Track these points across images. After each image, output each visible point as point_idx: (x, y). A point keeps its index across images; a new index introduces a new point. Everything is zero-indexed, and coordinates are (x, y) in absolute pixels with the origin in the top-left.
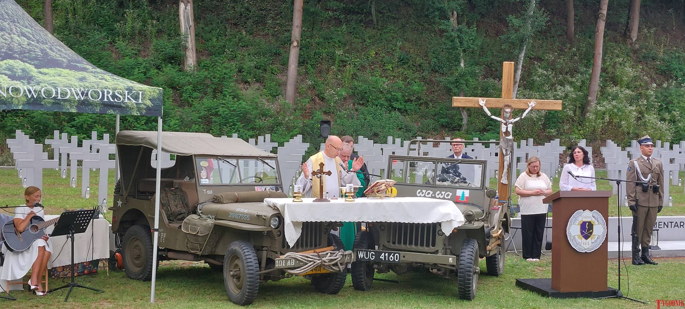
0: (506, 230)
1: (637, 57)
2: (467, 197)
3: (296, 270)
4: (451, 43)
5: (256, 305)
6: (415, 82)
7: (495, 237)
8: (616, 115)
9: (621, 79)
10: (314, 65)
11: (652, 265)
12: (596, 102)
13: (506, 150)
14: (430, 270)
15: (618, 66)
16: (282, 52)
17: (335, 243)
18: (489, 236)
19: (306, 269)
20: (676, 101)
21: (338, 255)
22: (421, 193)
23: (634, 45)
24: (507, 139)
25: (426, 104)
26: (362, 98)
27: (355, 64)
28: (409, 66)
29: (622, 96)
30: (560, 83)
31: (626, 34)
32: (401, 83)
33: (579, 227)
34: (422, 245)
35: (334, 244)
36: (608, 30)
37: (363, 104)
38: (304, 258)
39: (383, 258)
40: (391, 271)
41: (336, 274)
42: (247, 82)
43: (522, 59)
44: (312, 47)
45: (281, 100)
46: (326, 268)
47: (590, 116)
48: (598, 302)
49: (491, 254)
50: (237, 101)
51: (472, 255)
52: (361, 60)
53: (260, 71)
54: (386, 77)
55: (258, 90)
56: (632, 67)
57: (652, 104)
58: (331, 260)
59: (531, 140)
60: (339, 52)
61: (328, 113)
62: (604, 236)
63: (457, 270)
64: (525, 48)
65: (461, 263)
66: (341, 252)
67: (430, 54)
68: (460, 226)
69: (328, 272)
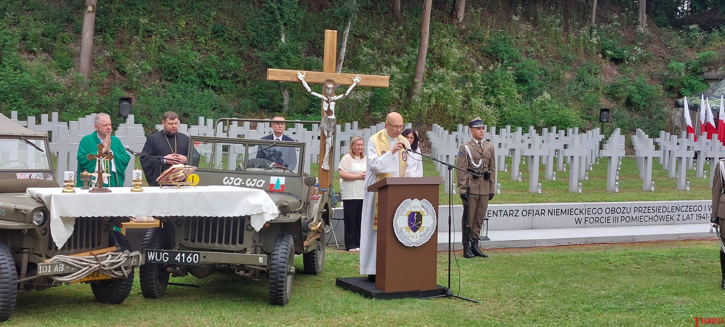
0: (327, 222)
1: (463, 38)
2: (282, 186)
3: (66, 277)
4: (271, 16)
5: (13, 322)
6: (232, 58)
7: (314, 231)
8: (442, 98)
9: (448, 60)
10: (113, 34)
11: (481, 258)
12: (422, 84)
13: (328, 132)
14: (236, 272)
15: (445, 46)
16: (75, 18)
17: (118, 242)
18: (308, 230)
19: (79, 276)
20: (502, 84)
21: (122, 257)
22: (228, 181)
23: (461, 25)
24: (329, 119)
25: (244, 82)
26: (171, 73)
27: (162, 35)
28: (224, 40)
29: (449, 78)
30: (386, 63)
31: (453, 14)
32: (214, 57)
33: (407, 218)
34: (227, 242)
35: (117, 244)
36: (435, 8)
37: (171, 80)
38: (76, 262)
39: (179, 259)
40: (189, 274)
41: (120, 280)
42: (31, 52)
43: (347, 35)
44: (111, 14)
45: (73, 73)
46: (105, 273)
47: (416, 98)
48: (426, 302)
49: (310, 250)
50: (20, 73)
51: (286, 253)
52: (169, 31)
53: (49, 39)
54: (197, 50)
55: (46, 61)
56: (459, 48)
57: (478, 87)
58: (113, 264)
59: (356, 123)
60: (144, 21)
61: (130, 89)
62: (433, 228)
63: (268, 271)
64: (350, 23)
65: (273, 263)
66: (126, 253)
67: (248, 27)
68: (273, 219)
69: (109, 278)
